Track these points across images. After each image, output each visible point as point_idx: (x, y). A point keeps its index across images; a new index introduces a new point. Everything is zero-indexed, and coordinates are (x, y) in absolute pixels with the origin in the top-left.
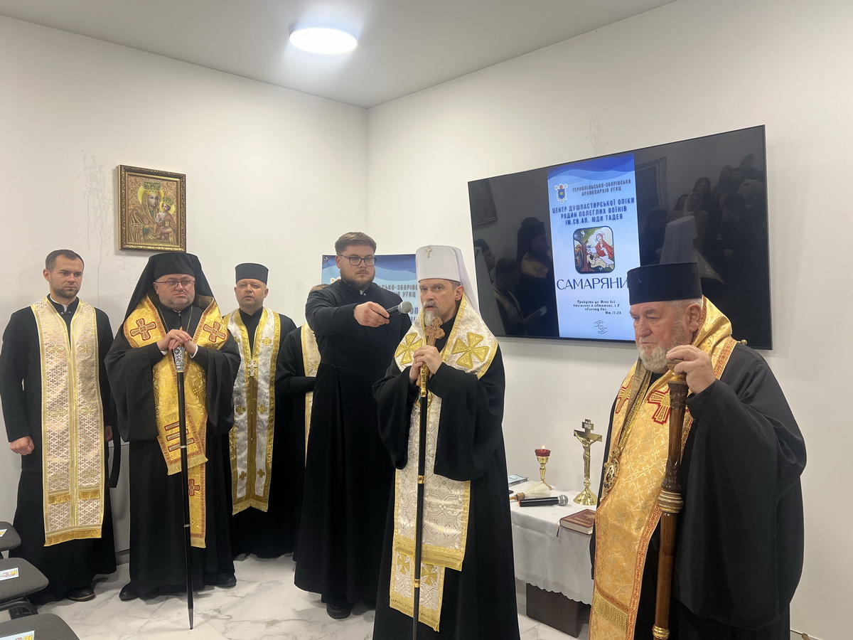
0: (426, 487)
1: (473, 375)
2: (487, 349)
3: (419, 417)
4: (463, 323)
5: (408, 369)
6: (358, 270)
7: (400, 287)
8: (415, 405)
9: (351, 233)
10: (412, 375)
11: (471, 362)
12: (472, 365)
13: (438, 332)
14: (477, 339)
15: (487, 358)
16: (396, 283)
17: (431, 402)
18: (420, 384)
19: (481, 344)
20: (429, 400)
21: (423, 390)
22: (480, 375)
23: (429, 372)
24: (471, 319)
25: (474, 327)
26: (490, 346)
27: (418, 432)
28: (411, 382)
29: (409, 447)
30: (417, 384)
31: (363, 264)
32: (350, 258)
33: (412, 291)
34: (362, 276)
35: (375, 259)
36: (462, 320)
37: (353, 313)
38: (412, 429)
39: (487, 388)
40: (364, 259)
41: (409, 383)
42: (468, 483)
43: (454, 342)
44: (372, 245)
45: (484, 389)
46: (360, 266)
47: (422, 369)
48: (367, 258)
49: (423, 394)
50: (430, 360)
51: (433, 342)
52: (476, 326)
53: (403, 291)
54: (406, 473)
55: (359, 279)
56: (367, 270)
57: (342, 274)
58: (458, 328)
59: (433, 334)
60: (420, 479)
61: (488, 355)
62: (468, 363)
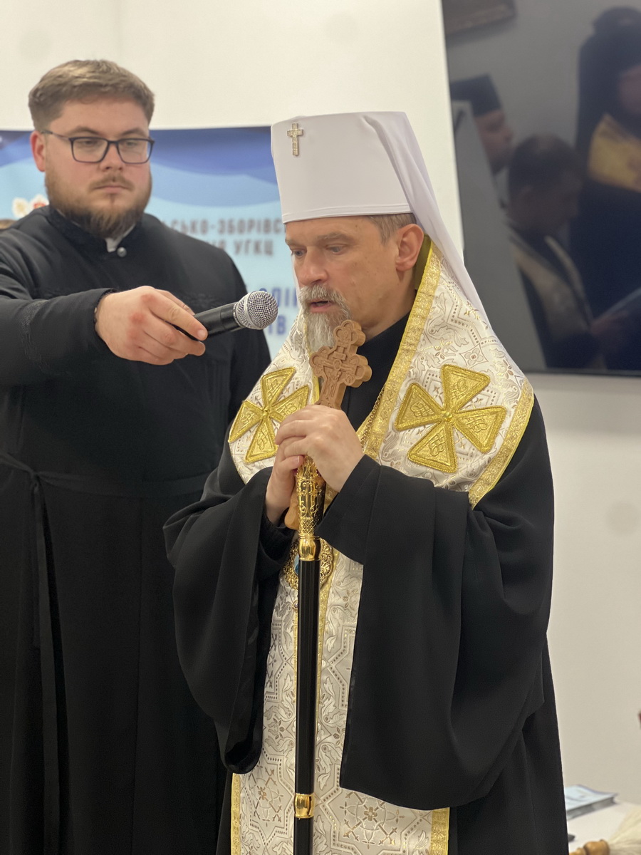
0: (318, 826)
1: (456, 496)
2: (499, 413)
3: (295, 617)
4: (430, 335)
5: (263, 476)
6: (98, 177)
7: (227, 227)
8: (283, 583)
9: (77, 63)
10: (273, 494)
11: (452, 457)
12: (454, 463)
13: (349, 367)
14: (471, 384)
15: (499, 441)
16: (214, 214)
17: (329, 573)
18: (297, 522)
19: (484, 399)
20: (324, 568)
21: (306, 540)
22: (477, 493)
23: (324, 487)
24: (451, 325)
25: (464, 349)
26: (508, 406)
27: (294, 662)
28: (272, 517)
29: (266, 706)
30: (289, 521)
31: (113, 158)
32: (72, 141)
33: (262, 237)
34: (112, 196)
35: (152, 143)
36: (427, 327)
37: (93, 321)
38: (274, 653)
39: (495, 530)
40: (116, 143)
41: (264, 518)
42: (444, 814)
43: (402, 396)
44: (142, 99)
45: (488, 534)
46: (104, 164)
47: (301, 479)
48: (126, 140)
49: (307, 551)
50: (323, 452)
51: (336, 395)
52: (471, 346)
53: (236, 237)
54: (261, 784)
55: (100, 204)
56: (126, 175)
57: (51, 187)
58: (415, 352)
59: (336, 373)
60: (300, 805)
61: (502, 432)
62: (442, 458)
